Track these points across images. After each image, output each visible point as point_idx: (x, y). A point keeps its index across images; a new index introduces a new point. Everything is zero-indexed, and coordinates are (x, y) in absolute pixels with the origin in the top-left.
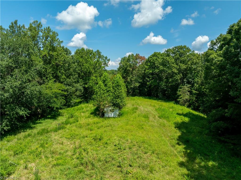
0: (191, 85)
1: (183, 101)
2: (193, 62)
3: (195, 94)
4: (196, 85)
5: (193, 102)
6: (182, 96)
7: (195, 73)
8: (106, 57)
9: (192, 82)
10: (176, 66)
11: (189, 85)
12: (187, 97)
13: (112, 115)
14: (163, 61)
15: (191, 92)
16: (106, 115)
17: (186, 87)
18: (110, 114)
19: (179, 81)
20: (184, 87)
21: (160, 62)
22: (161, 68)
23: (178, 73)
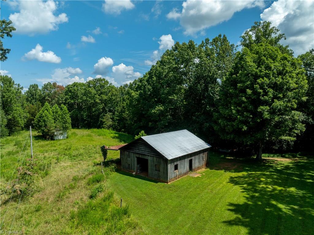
0: (112, 113)
1: (107, 126)
2: (113, 94)
3: (117, 120)
4: (116, 113)
5: (116, 127)
6: (106, 123)
7: (115, 103)
8: (19, 84)
9: (113, 110)
10: (98, 97)
11: (111, 114)
12: (110, 123)
13: (61, 137)
14: (85, 91)
15: (112, 119)
16: (56, 138)
17: (109, 115)
18: (60, 137)
19: (101, 110)
20: (107, 115)
21: (83, 92)
22: (85, 98)
23: (101, 103)
